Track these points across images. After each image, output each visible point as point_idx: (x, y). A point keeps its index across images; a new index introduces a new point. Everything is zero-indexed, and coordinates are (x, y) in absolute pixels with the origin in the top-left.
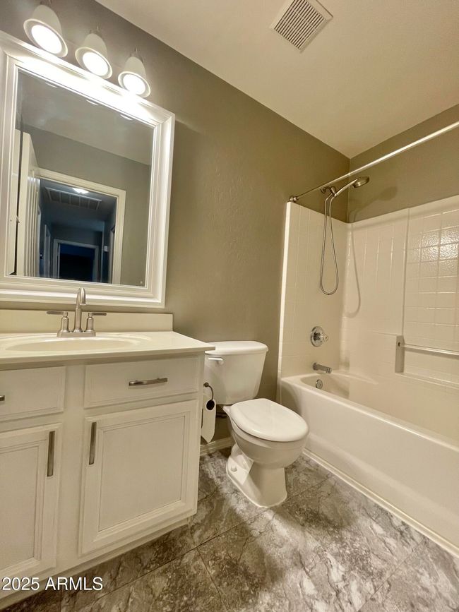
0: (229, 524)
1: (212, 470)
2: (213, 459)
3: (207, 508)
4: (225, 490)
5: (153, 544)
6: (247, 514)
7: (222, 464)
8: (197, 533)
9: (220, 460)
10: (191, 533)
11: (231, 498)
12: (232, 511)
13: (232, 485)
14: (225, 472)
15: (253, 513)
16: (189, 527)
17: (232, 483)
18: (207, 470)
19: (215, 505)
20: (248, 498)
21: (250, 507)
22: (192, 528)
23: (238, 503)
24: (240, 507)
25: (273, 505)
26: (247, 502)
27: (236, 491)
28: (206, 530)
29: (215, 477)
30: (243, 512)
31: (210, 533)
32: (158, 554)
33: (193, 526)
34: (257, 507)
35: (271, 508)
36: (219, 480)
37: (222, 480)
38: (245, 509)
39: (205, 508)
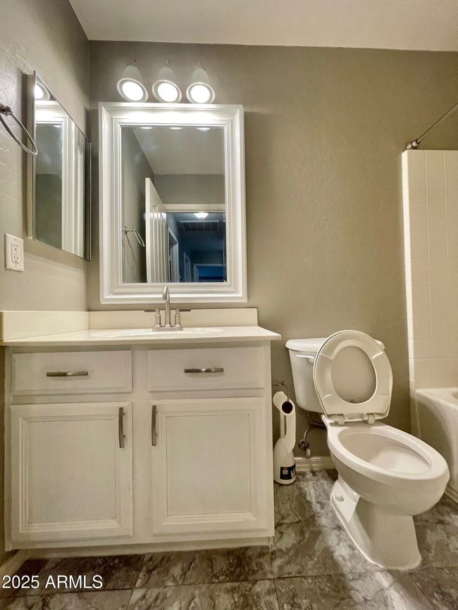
0: (320, 568)
1: (312, 491)
2: (315, 478)
3: (296, 535)
4: (324, 521)
5: (229, 553)
6: (349, 564)
7: (326, 487)
8: (278, 562)
9: (325, 482)
10: (271, 559)
11: (330, 535)
12: (328, 553)
13: (335, 518)
14: (329, 499)
15: (359, 566)
16: (270, 551)
17: (335, 515)
18: (307, 489)
19: (307, 536)
20: (355, 543)
21: (355, 556)
22: (273, 553)
23: (338, 544)
24: (341, 552)
25: (394, 568)
26: (352, 547)
27: (339, 528)
28: (288, 563)
29: (313, 501)
30: (344, 559)
31: (292, 569)
32: (230, 567)
33: (275, 551)
34: (366, 561)
35: (389, 571)
36: (319, 505)
37: (322, 508)
38: (347, 557)
39: (293, 535)
